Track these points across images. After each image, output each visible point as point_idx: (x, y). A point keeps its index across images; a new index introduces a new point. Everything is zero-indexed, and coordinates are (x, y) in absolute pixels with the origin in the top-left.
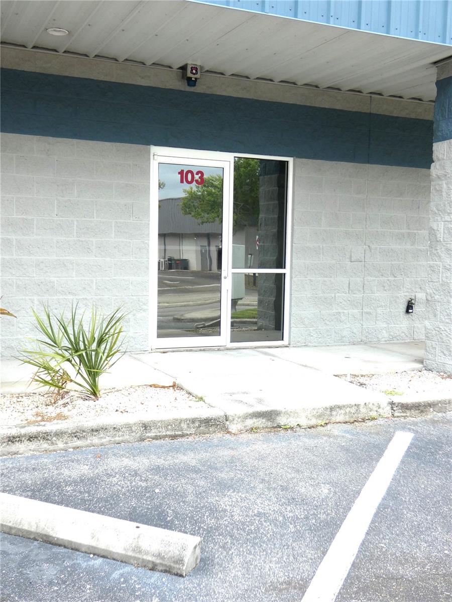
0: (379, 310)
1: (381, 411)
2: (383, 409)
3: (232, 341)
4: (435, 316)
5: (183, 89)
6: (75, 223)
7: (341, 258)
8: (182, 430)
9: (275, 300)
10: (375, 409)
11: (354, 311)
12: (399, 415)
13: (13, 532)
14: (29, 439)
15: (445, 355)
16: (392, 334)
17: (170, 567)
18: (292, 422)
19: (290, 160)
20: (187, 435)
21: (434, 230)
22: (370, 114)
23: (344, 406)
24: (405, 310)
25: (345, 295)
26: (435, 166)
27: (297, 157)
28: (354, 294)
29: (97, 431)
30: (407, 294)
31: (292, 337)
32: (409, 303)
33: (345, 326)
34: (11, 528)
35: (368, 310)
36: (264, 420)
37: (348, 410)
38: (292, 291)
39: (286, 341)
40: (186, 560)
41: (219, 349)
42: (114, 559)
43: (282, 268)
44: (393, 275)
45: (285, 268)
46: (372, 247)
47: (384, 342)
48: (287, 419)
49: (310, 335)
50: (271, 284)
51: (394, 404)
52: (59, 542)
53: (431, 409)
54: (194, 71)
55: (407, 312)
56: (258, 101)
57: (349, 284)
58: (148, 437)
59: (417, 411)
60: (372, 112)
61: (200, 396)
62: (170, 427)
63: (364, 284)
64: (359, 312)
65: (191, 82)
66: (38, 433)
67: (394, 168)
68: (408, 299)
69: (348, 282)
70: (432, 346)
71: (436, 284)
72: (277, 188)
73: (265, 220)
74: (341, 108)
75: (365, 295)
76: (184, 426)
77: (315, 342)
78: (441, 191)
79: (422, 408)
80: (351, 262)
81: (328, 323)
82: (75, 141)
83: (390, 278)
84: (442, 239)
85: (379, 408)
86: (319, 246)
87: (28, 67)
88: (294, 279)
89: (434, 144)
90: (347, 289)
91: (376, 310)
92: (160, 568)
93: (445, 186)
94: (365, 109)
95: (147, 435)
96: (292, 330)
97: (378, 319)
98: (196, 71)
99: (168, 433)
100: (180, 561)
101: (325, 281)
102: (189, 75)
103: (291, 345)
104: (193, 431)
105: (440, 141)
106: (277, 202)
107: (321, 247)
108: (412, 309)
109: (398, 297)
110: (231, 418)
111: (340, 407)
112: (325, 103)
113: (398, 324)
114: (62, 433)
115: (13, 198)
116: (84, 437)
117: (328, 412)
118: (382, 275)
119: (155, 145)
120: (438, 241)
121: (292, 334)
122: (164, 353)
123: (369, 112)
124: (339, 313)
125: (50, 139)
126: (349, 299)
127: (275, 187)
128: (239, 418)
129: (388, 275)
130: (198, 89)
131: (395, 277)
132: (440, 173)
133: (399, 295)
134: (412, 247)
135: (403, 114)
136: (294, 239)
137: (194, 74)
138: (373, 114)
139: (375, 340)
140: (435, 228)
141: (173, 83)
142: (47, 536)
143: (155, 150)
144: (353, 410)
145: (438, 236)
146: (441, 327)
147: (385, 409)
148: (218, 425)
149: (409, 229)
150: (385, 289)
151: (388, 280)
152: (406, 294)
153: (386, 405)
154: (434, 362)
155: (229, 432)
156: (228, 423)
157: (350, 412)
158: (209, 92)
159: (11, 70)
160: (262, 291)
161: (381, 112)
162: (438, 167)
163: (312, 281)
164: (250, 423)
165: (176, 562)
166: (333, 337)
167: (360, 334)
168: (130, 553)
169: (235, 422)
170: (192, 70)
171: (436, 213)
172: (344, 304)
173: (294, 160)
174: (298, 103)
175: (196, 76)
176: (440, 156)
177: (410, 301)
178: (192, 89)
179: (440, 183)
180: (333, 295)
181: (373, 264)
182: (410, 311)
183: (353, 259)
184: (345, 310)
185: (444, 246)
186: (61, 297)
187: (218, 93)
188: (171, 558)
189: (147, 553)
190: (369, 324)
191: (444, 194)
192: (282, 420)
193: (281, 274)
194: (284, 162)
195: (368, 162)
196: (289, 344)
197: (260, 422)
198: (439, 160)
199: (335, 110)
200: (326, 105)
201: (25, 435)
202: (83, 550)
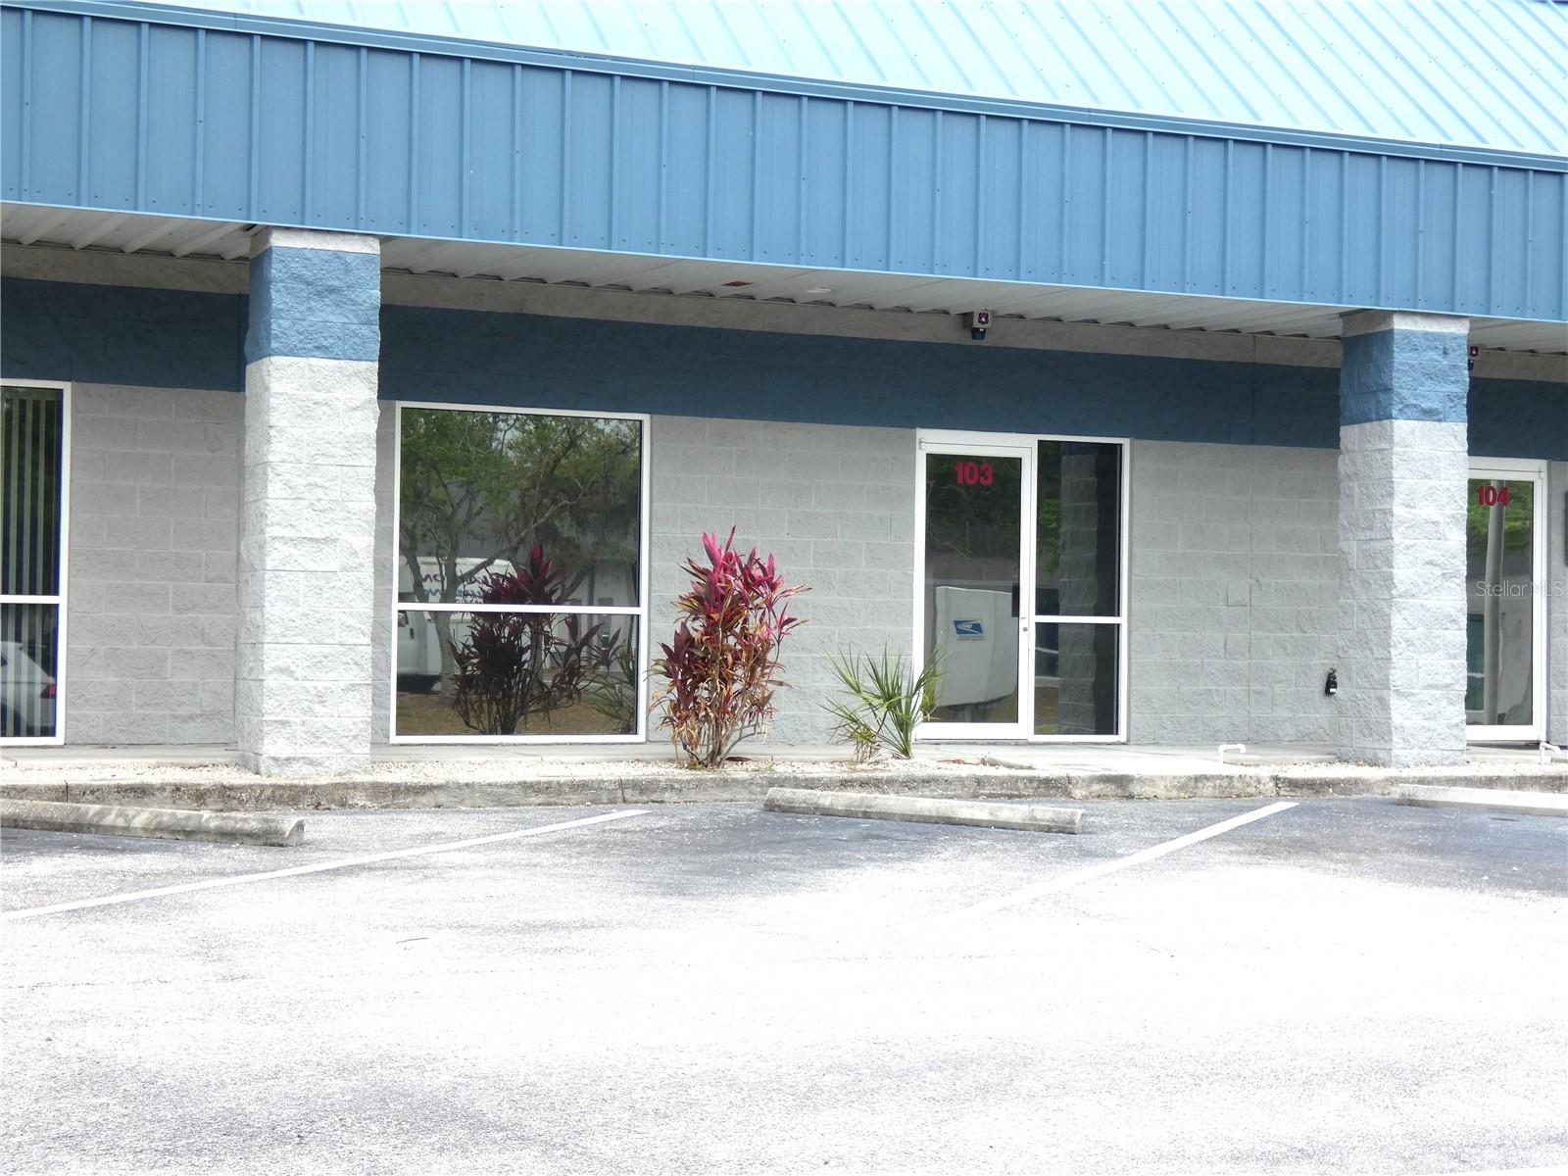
0: (1278, 688)
1: (1261, 787)
2: (1264, 785)
3: (1037, 731)
4: (1350, 680)
5: (963, 343)
6: (812, 546)
7: (1211, 600)
8: (1018, 790)
9: (1094, 683)
10: (1255, 784)
11: (1234, 688)
12: (1286, 793)
13: (915, 819)
14: (860, 785)
15: (1364, 736)
16: (1301, 729)
17: (1063, 827)
18: (1148, 791)
19: (1126, 442)
20: (1025, 796)
21: (1344, 552)
22: (1254, 363)
23: (1213, 777)
24: (1322, 689)
25: (1218, 661)
26: (1344, 460)
27: (1136, 438)
28: (1234, 659)
29: (928, 782)
30: (1326, 661)
31: (1132, 728)
32: (1329, 678)
33: (1220, 714)
34: (912, 816)
35: (1258, 688)
36: (1113, 787)
37: (1218, 782)
38: (1132, 653)
39: (1122, 736)
40: (1077, 821)
41: (1018, 743)
42: (1013, 829)
43: (1113, 615)
44: (1301, 629)
45: (1119, 615)
46: (1264, 581)
47: (1288, 743)
48: (1142, 787)
49: (1161, 726)
50: (1085, 653)
51: (1279, 779)
52: (962, 822)
53: (1331, 790)
54: (983, 319)
55: (1327, 692)
56: (1073, 354)
57: (1226, 641)
58: (982, 794)
59: (1310, 791)
60: (1256, 361)
61: (1028, 765)
62: (1005, 785)
63: (1250, 644)
64: (1244, 690)
65: (976, 334)
66: (870, 778)
67: (1298, 450)
68: (1328, 670)
69: (1223, 640)
70: (1347, 724)
71: (1349, 631)
72: (1094, 478)
73: (1072, 535)
74: (1206, 358)
75: (1253, 662)
76: (1021, 785)
77: (1170, 738)
78: (1352, 497)
79: (1317, 787)
80: (1228, 606)
81: (1191, 706)
82: (814, 426)
83: (1294, 634)
84: (1355, 568)
85: (1259, 783)
86: (1175, 581)
87: (754, 325)
88: (1134, 634)
89: (1342, 428)
90: (1223, 650)
91: (1272, 688)
92: (1054, 830)
93: (1357, 490)
94: (1247, 358)
95: (981, 791)
96: (1132, 718)
97: (1276, 702)
98: (987, 318)
99: (1004, 791)
100: (1072, 822)
101: (1184, 637)
102: (976, 324)
103: (1132, 742)
104: (1031, 791)
105: (1348, 424)
106: (1095, 504)
107: (1178, 581)
108: (1335, 687)
109: (1309, 666)
110: (1074, 781)
111: (1206, 778)
112: (1180, 351)
113: (1310, 713)
114: (893, 781)
115: (731, 510)
116: (915, 787)
117: (1192, 784)
118: (1282, 629)
119: (922, 427)
120: (1350, 569)
121: (1132, 724)
122: (937, 744)
123: (1251, 361)
124: (1210, 690)
125: (781, 425)
126: (1226, 668)
127: (1090, 476)
128: (1083, 781)
129: (1291, 629)
130: (987, 342)
131: (1305, 632)
132: (1351, 470)
133: (1311, 663)
134: (1333, 582)
135: (1310, 363)
136: (1133, 569)
137: (983, 323)
138: (1259, 364)
139: (1271, 738)
140: (1346, 550)
141: (949, 334)
142: (949, 818)
143: (922, 434)
144: (1225, 783)
145: (1350, 561)
146: (1358, 695)
147: (1267, 786)
148: (1059, 788)
149: (1326, 551)
150: (1288, 651)
151: (1292, 637)
152: (1323, 662)
153: (1268, 780)
154: (1350, 749)
155: (1071, 797)
156: (1070, 786)
157: (1220, 786)
158: (1001, 344)
159: (733, 331)
160: (1068, 667)
161: (1271, 361)
162: (1347, 461)
163: (1163, 637)
164: (1096, 787)
165: (1068, 823)
166: (1200, 730)
167: (1246, 728)
168: (1027, 822)
169: (1079, 785)
170: (980, 318)
171: (1346, 529)
172: (1217, 677)
173: (1131, 444)
174: (1136, 353)
175: (985, 326)
176: (1350, 447)
177: (1330, 674)
178: (977, 342)
179: (1351, 484)
180: (1199, 661)
181: (1265, 609)
182: (1332, 690)
183: (1232, 601)
184: (1220, 685)
185: (1358, 576)
186: (791, 655)
187: (1014, 346)
188: (1063, 822)
189: (1043, 821)
190: (1261, 711)
191: (1356, 500)
192: (1136, 789)
193: (1112, 626)
194: (1115, 446)
195: (1253, 442)
196: (1128, 740)
197: (1110, 788)
198: (1348, 452)
199: (1196, 361)
200: (1181, 354)
201: (856, 780)
202: (984, 825)
